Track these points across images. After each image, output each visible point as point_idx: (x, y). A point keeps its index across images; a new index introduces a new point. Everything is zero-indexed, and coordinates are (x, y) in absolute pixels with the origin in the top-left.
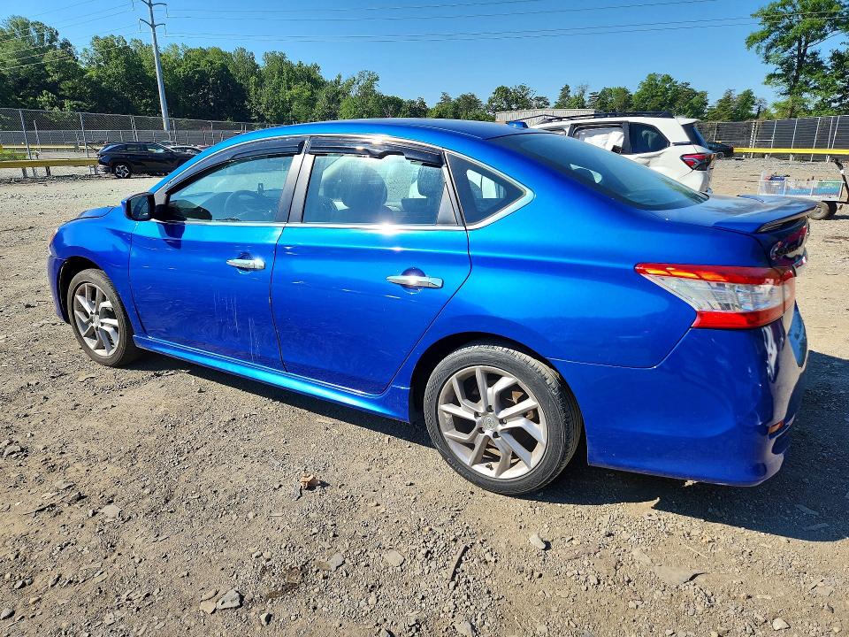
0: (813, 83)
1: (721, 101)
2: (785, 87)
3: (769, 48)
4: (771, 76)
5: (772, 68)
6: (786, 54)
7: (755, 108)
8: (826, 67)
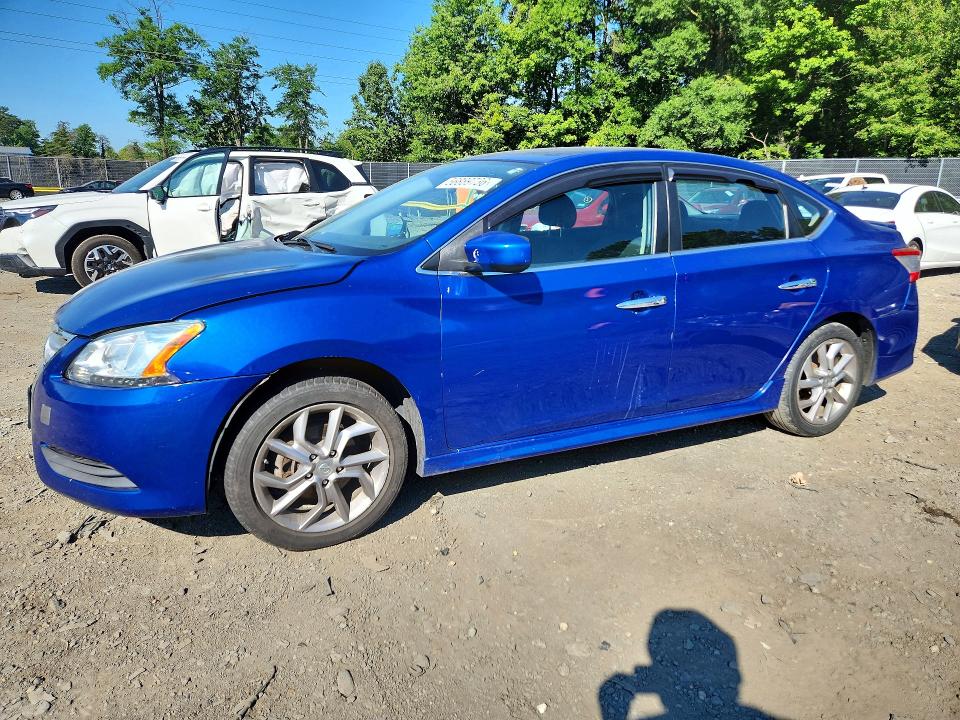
0: (177, 127)
1: (56, 134)
2: (151, 127)
3: (125, 82)
4: (135, 114)
5: (134, 105)
6: (144, 92)
7: (98, 145)
8: (186, 112)
